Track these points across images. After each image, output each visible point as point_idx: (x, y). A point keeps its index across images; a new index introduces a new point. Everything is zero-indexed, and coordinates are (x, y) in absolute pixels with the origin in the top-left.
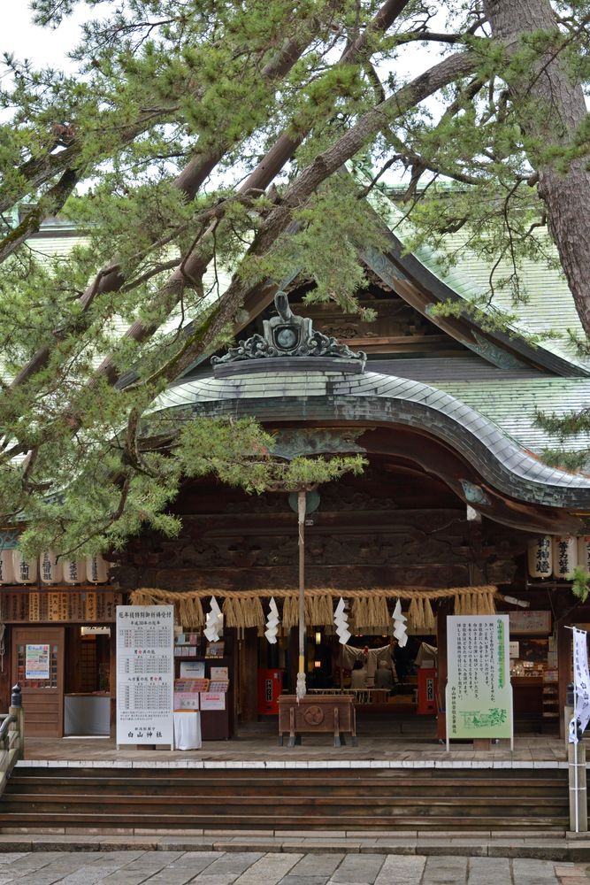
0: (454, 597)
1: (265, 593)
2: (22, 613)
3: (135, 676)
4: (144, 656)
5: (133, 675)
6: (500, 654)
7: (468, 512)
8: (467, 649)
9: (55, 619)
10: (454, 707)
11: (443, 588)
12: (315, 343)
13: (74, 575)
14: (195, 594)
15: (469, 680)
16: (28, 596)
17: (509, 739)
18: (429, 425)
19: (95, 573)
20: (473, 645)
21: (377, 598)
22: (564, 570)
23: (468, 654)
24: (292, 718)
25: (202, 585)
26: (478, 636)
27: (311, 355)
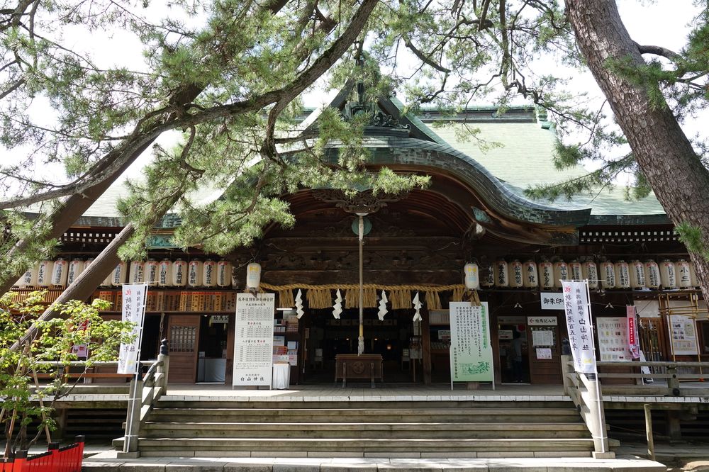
0: (453, 290)
1: (334, 287)
2: (175, 306)
3: (248, 339)
4: (254, 326)
5: (246, 338)
6: (483, 326)
7: (477, 228)
8: (463, 323)
9: (196, 310)
10: (456, 361)
11: (446, 285)
12: (378, 118)
13: (209, 281)
14: (289, 287)
15: (464, 343)
16: (180, 296)
17: (492, 382)
18: (455, 169)
19: (222, 279)
20: (466, 321)
21: (405, 291)
22: (502, 282)
23: (463, 326)
24: (344, 369)
25: (293, 280)
26: (469, 315)
27: (376, 126)
